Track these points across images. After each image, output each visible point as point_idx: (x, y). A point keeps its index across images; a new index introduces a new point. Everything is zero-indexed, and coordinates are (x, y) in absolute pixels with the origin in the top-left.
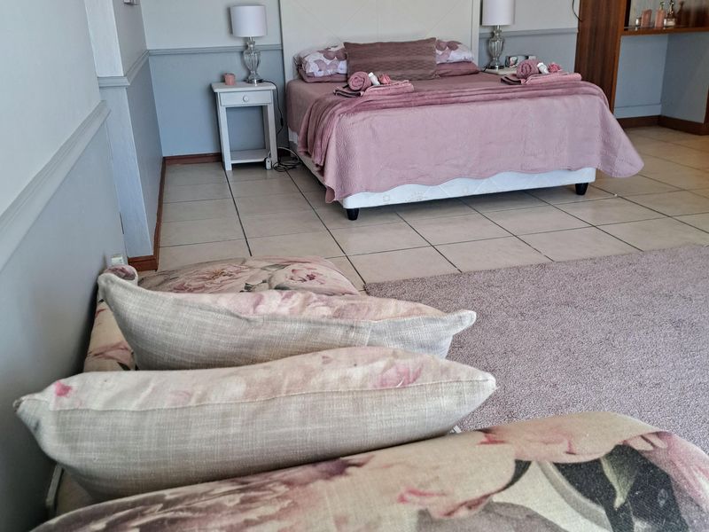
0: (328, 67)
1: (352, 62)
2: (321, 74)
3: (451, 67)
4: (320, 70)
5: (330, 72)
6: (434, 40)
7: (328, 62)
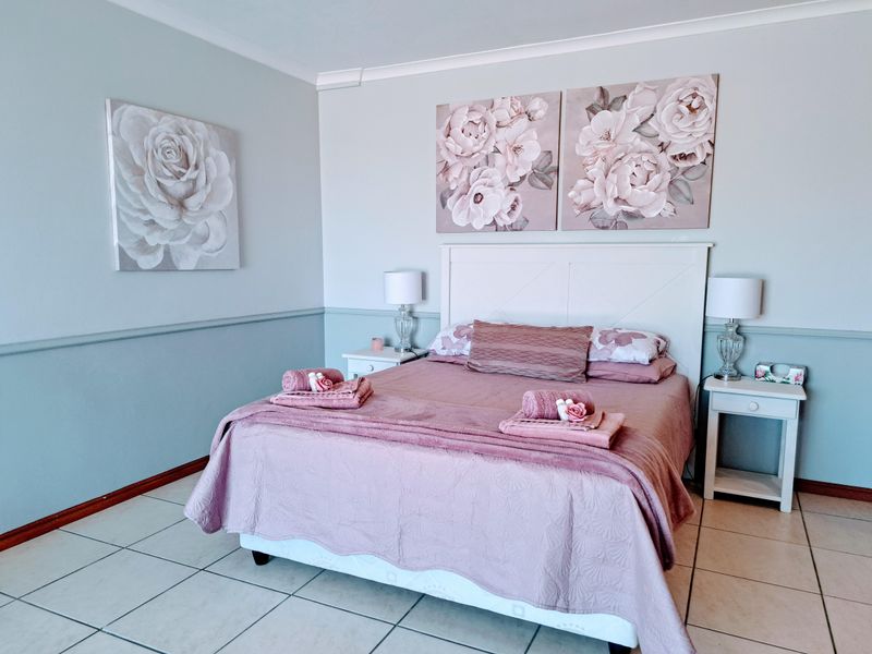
0: (453, 346)
1: (482, 345)
2: (444, 353)
3: (617, 368)
4: (444, 348)
5: (454, 351)
6: (590, 329)
7: (455, 340)
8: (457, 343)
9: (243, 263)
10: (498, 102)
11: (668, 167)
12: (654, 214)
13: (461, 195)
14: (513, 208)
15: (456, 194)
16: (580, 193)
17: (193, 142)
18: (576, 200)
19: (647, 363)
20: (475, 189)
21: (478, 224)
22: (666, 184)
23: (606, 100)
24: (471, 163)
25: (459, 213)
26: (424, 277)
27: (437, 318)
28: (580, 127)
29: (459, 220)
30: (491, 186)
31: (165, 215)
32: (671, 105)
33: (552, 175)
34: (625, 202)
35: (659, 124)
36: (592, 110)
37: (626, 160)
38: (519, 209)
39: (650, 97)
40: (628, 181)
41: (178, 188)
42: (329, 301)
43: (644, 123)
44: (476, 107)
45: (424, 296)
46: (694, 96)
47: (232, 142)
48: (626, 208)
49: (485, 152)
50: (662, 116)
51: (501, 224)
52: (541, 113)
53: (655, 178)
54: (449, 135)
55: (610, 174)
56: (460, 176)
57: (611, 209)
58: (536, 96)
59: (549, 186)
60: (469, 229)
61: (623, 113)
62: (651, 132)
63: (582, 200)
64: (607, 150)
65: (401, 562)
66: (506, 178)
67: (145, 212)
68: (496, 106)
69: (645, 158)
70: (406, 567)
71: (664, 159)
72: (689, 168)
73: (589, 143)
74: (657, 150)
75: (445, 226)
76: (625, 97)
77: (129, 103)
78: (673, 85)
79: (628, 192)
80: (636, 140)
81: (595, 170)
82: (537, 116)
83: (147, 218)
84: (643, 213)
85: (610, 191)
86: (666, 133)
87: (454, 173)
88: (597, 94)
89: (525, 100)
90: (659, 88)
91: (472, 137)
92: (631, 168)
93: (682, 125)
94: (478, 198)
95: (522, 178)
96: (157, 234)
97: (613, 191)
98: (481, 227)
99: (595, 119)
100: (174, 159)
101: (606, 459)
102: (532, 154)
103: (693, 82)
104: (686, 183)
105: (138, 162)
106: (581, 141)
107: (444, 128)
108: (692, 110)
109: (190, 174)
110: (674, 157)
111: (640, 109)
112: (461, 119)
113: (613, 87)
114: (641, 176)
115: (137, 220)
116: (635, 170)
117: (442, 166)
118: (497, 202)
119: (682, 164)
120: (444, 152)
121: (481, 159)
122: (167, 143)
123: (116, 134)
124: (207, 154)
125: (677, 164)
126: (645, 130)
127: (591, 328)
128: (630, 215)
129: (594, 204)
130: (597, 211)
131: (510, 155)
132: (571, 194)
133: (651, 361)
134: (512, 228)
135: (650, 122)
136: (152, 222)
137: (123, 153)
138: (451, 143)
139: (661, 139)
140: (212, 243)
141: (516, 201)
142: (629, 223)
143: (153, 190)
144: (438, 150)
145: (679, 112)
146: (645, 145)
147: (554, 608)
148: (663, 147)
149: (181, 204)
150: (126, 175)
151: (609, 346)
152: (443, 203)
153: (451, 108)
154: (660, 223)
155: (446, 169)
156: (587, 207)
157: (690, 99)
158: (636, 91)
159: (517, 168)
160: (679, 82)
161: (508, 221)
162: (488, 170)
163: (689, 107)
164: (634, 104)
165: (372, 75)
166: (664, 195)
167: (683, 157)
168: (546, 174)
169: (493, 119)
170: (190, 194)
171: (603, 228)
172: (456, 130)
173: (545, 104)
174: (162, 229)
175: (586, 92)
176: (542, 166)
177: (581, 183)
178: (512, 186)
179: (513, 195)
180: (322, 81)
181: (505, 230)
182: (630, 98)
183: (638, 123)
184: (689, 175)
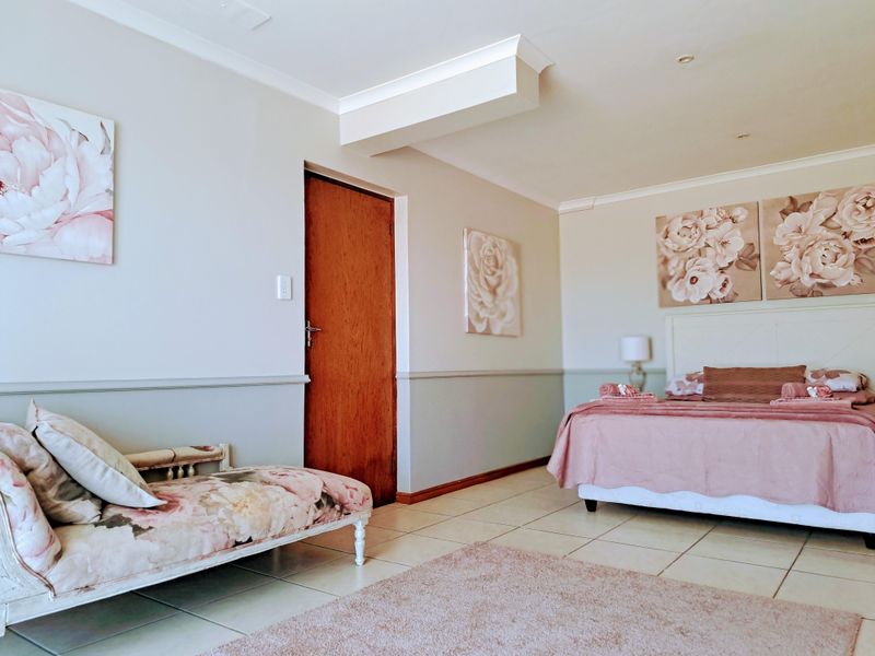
0: (687, 388)
1: (715, 384)
2: (680, 393)
4: (678, 390)
5: (688, 392)
6: (803, 368)
7: (688, 383)
8: (690, 386)
9: (522, 333)
10: (706, 212)
11: (852, 249)
12: (844, 284)
13: (678, 279)
14: (724, 285)
15: (674, 279)
16: (781, 272)
17: (501, 252)
18: (777, 277)
19: (855, 390)
20: (690, 274)
21: (695, 299)
22: (852, 262)
23: (795, 205)
24: (686, 255)
25: (677, 292)
26: (650, 342)
27: (663, 373)
28: (776, 226)
29: (678, 296)
30: (704, 271)
31: (487, 298)
32: (848, 205)
33: (755, 260)
34: (819, 276)
35: (841, 219)
36: (785, 213)
37: (816, 246)
38: (729, 286)
39: (832, 202)
40: (820, 261)
41: (493, 281)
42: (567, 365)
43: (828, 219)
44: (689, 216)
45: (651, 355)
46: (868, 198)
47: (517, 251)
48: (820, 281)
49: (698, 247)
50: (843, 213)
51: (714, 297)
52: (742, 217)
53: (842, 258)
54: (666, 237)
55: (804, 257)
56: (678, 265)
57: (808, 282)
58: (737, 206)
59: (754, 268)
60: (687, 303)
61: (810, 214)
62: (835, 225)
63: (782, 277)
64: (800, 240)
65: (708, 492)
66: (716, 265)
67: (479, 296)
68: (705, 215)
69: (832, 244)
70: (712, 496)
71: (848, 244)
72: (870, 249)
73: (784, 236)
74: (841, 238)
75: (666, 302)
76: (811, 203)
77: (475, 230)
78: (850, 192)
79: (820, 269)
80: (823, 231)
81: (792, 254)
82: (739, 219)
83: (480, 300)
84: (834, 283)
85: (805, 270)
86: (848, 225)
87: (673, 264)
88: (787, 203)
89: (728, 209)
90: (839, 195)
91: (687, 238)
92: (822, 251)
93: (860, 219)
94: (694, 280)
95: (730, 264)
96: (484, 310)
97: (808, 268)
98: (697, 300)
99: (788, 219)
100: (492, 263)
101: (851, 414)
102: (737, 245)
103: (866, 189)
104: (870, 261)
105: (477, 265)
106: (777, 235)
107: (663, 233)
108: (867, 208)
109: (499, 272)
110: (857, 242)
111: (825, 210)
112: (677, 225)
113: (800, 196)
114: (829, 256)
115: (475, 301)
116: (825, 253)
117: (662, 259)
118: (710, 282)
119: (864, 247)
120: (663, 250)
121: (695, 252)
122: (489, 254)
123: (469, 249)
124: (506, 259)
125: (859, 247)
126: (830, 224)
127: (805, 367)
128: (824, 286)
129: (792, 280)
130: (796, 284)
131: (719, 249)
132: (772, 273)
133: (858, 389)
134: (725, 301)
135: (834, 219)
136: (482, 303)
137: (471, 260)
138: (669, 243)
139: (844, 229)
140: (508, 317)
141: (726, 280)
142: (824, 291)
143: (483, 282)
144: (658, 247)
145: (857, 210)
146: (831, 235)
147: (825, 506)
148: (846, 235)
149: (494, 292)
150: (473, 273)
151: (821, 379)
152: (664, 284)
153: (668, 218)
154: (849, 290)
155: (666, 261)
156: (787, 282)
157: (865, 201)
158: (820, 197)
159: (725, 257)
160: (854, 189)
161: (721, 295)
162: (701, 260)
163: (865, 206)
164: (818, 206)
165: (601, 201)
166: (851, 271)
167: (864, 241)
168: (749, 259)
169: (703, 223)
170: (499, 284)
171: (803, 296)
172: (673, 233)
173: (746, 212)
174: (486, 307)
175: (779, 201)
176: (747, 253)
177: (780, 264)
178: (722, 270)
179: (723, 277)
180: (562, 208)
181: (718, 302)
182: (815, 202)
183: (823, 219)
184: (871, 254)
